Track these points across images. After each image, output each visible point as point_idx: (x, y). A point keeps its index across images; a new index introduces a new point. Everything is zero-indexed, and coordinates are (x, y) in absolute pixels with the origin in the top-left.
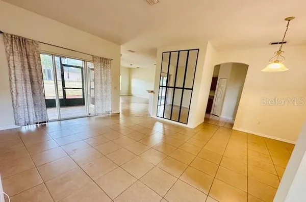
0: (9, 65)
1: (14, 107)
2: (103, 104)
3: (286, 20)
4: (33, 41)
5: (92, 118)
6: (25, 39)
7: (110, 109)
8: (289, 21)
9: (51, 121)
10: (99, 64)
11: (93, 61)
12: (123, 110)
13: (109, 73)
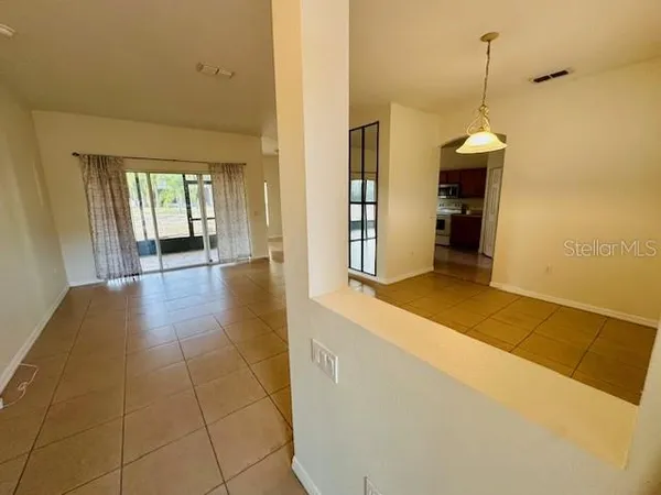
0: (87, 196)
1: (95, 252)
2: (231, 242)
3: (483, 39)
4: (116, 158)
5: (214, 267)
6: (105, 157)
7: (248, 251)
8: (489, 41)
9: (146, 273)
10: (221, 176)
11: (210, 172)
12: (273, 253)
13: (242, 190)
